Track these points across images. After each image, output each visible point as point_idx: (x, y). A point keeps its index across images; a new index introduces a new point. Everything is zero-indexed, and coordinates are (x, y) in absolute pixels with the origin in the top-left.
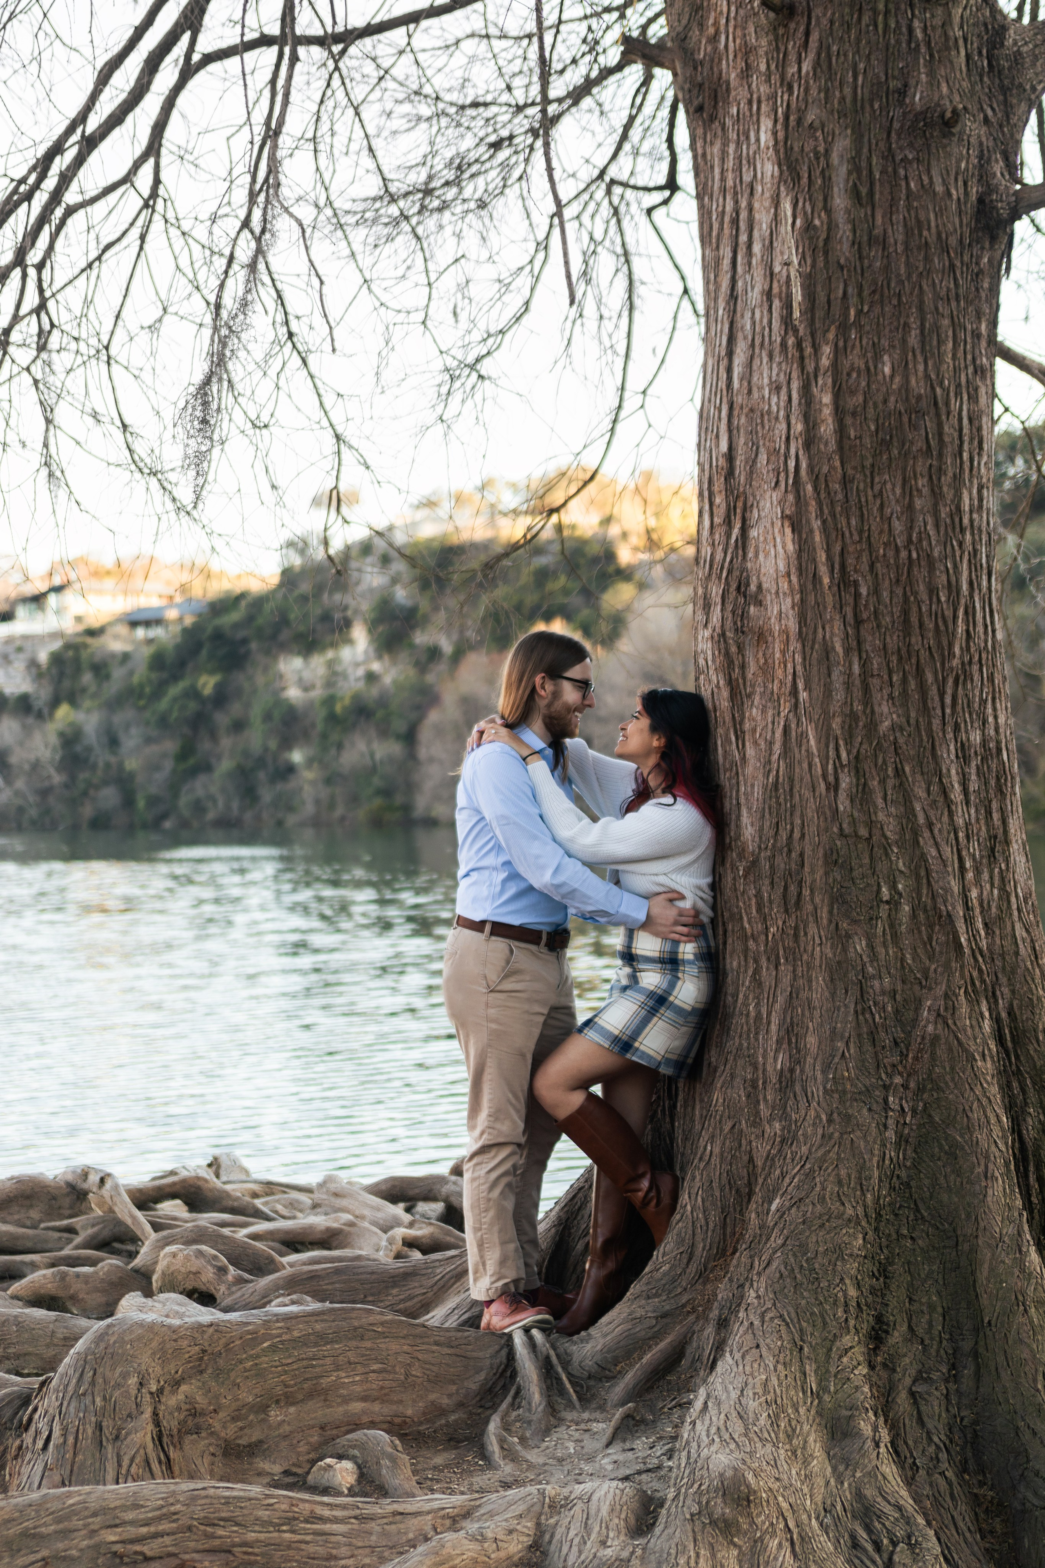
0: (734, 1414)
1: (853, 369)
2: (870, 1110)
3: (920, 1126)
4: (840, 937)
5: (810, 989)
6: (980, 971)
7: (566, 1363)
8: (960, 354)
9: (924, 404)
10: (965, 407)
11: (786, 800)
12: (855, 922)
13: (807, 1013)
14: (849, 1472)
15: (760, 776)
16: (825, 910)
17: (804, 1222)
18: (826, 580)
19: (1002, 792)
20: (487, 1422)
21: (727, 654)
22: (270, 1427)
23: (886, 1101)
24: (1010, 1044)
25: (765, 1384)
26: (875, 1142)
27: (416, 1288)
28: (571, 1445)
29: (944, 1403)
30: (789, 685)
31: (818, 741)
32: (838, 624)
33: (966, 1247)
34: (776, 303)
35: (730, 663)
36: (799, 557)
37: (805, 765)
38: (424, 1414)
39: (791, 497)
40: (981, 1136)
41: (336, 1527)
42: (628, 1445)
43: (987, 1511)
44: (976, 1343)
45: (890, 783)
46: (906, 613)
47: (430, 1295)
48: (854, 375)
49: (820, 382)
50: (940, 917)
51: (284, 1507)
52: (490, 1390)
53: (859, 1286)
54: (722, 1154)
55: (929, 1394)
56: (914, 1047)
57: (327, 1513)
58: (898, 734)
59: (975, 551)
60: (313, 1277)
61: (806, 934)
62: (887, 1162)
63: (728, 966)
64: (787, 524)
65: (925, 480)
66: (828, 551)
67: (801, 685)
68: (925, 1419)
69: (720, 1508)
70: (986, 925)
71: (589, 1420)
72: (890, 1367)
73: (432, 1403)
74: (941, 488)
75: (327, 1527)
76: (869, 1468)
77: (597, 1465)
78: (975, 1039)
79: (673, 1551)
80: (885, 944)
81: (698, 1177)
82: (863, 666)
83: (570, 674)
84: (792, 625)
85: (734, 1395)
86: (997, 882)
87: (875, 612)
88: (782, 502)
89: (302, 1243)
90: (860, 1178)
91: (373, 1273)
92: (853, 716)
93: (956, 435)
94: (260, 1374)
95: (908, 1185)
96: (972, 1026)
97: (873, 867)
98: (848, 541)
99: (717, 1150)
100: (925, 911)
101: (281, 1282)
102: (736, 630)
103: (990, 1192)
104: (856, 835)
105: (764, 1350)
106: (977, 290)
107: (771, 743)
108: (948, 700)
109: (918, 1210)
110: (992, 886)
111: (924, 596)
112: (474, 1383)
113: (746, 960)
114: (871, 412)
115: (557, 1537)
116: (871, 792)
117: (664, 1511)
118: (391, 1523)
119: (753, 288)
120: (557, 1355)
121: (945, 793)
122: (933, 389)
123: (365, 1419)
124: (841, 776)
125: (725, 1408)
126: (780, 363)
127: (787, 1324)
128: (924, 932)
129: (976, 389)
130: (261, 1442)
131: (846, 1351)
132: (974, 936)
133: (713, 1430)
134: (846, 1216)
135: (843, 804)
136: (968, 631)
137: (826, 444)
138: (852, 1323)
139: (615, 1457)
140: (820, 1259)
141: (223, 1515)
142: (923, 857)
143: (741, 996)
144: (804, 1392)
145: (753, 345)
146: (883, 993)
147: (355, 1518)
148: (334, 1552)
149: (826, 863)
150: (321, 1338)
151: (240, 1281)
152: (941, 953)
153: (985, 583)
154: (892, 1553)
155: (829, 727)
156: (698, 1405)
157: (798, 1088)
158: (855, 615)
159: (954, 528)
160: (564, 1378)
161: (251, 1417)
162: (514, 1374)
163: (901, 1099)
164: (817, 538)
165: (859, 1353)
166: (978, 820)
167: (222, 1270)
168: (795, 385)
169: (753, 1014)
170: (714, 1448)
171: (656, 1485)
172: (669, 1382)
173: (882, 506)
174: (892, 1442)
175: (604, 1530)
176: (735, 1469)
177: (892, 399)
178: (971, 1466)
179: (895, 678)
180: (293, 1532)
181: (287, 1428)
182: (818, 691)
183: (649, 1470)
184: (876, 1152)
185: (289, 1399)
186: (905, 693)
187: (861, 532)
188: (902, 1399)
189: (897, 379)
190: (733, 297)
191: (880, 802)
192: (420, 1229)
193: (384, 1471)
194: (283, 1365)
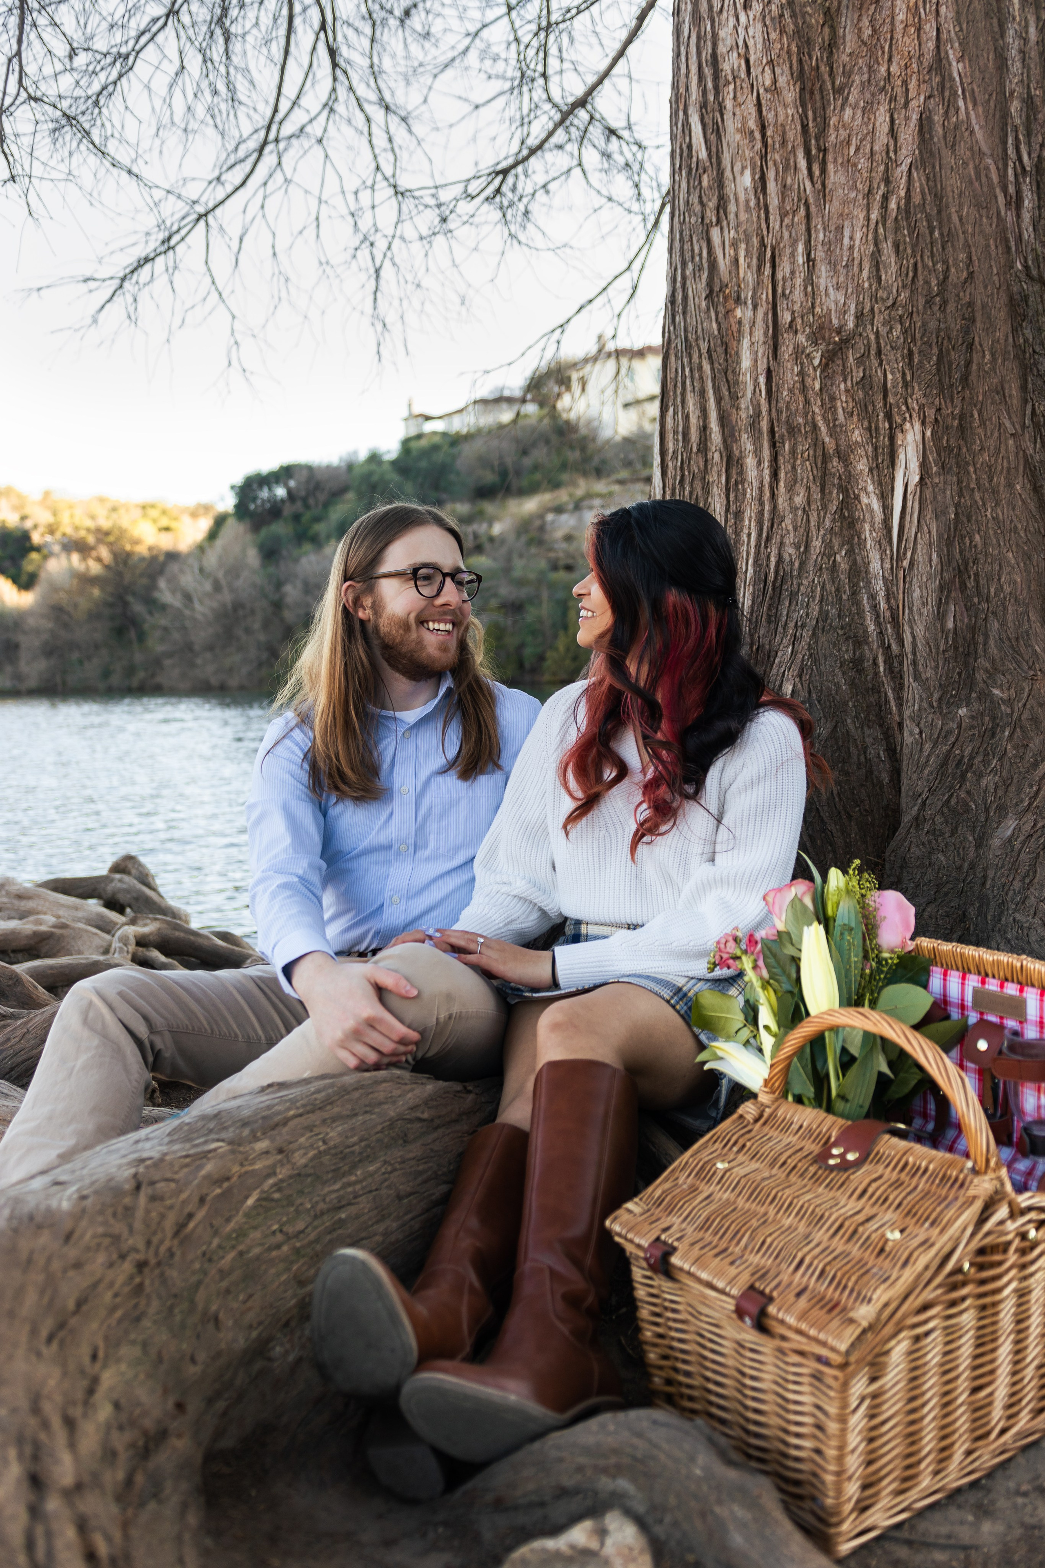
67: (952, 54)
155: (1006, 113)
182: (984, 61)
192: (145, 925)
193: (737, 1539)
194: (289, 1238)
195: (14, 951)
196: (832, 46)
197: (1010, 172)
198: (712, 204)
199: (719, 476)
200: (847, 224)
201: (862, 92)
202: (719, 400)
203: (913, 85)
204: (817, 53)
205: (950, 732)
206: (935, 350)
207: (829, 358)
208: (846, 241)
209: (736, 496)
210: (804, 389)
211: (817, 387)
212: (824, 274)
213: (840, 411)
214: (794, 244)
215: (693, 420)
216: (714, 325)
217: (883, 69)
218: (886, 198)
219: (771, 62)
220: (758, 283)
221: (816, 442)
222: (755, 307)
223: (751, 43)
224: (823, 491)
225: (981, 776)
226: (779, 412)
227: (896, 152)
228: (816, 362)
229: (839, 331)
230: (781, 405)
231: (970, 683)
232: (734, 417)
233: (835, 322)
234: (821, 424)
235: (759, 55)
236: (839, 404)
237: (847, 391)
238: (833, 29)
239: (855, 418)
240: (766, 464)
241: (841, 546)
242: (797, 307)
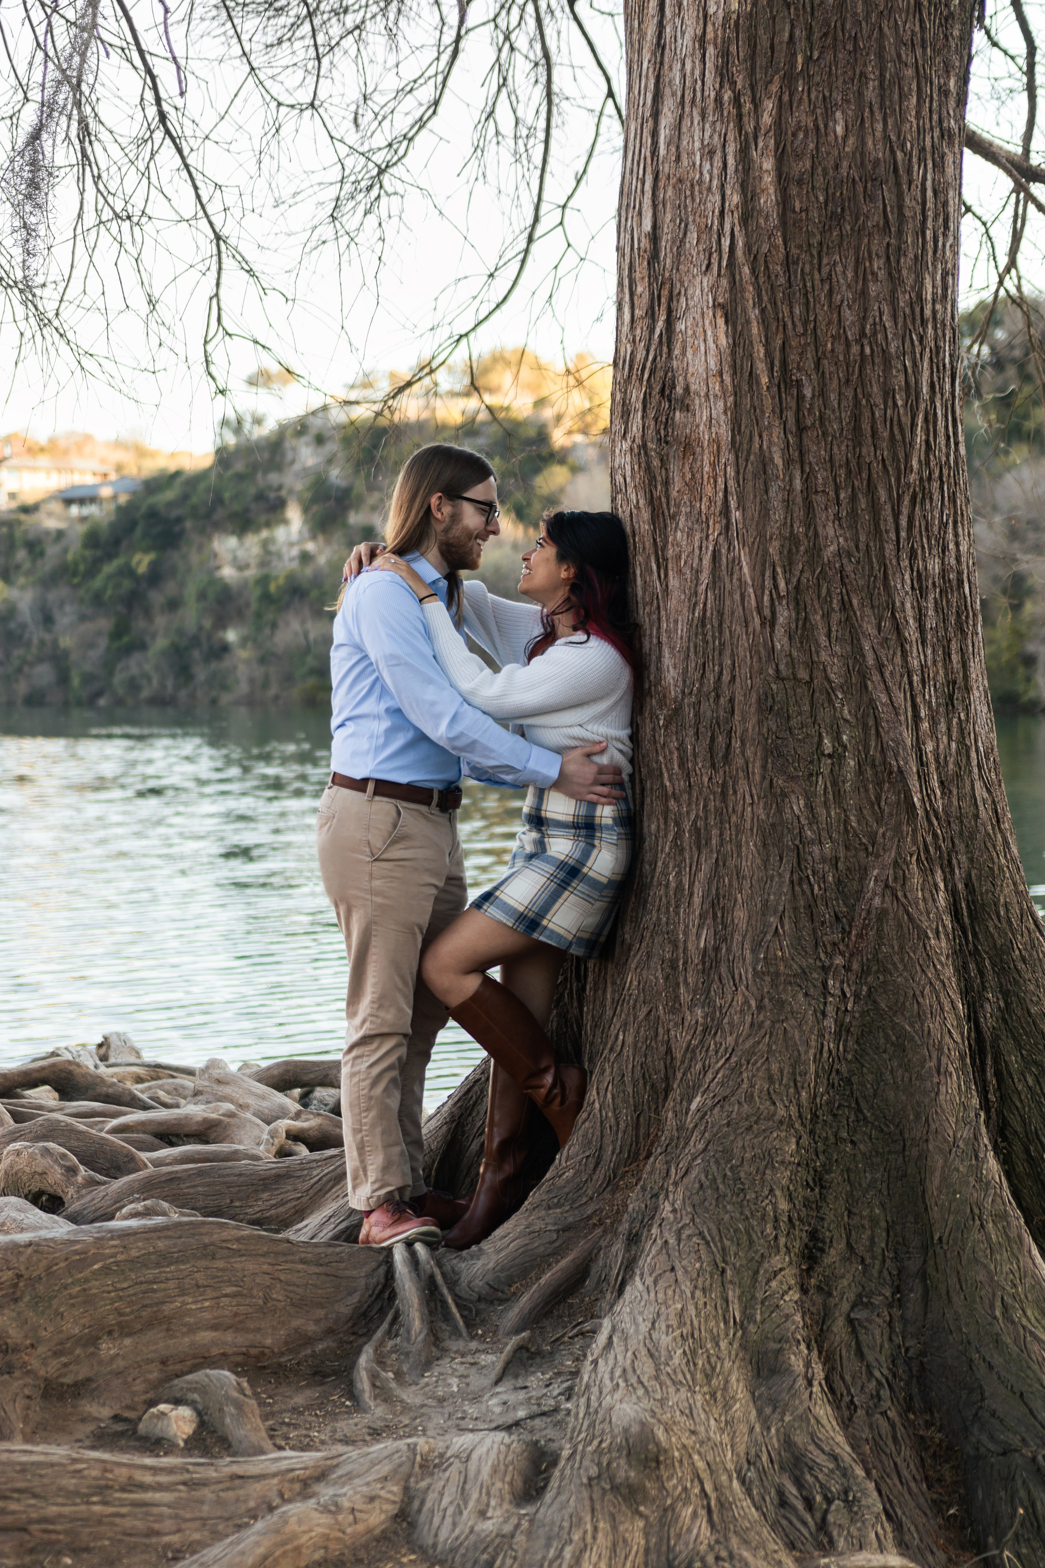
0: (644, 1352)
1: (800, 128)
2: (806, 995)
3: (863, 1014)
4: (774, 795)
5: (739, 855)
6: (935, 835)
7: (452, 1282)
8: (925, 112)
9: (881, 170)
10: (929, 177)
11: (713, 636)
12: (792, 778)
13: (735, 884)
14: (776, 1416)
15: (685, 610)
16: (758, 764)
17: (728, 1124)
18: (764, 380)
19: (962, 631)
20: (358, 1352)
21: (648, 469)
22: (100, 1363)
23: (825, 984)
24: (966, 920)
25: (681, 1314)
26: (811, 1032)
27: (290, 1192)
28: (454, 1381)
29: (887, 1330)
30: (719, 503)
31: (753, 569)
32: (777, 433)
33: (915, 1152)
34: (711, 51)
35: (652, 479)
36: (733, 353)
37: (737, 597)
38: (286, 1343)
39: (724, 282)
40: (933, 1026)
41: (158, 1496)
42: (520, 1383)
43: (934, 1456)
44: (925, 1262)
45: (835, 617)
46: (856, 418)
47: (304, 1200)
48: (801, 135)
49: (761, 144)
50: (891, 773)
51: (95, 1473)
52: (365, 1314)
53: (791, 1199)
54: (635, 1044)
55: (869, 1321)
56: (858, 922)
57: (148, 1479)
58: (845, 561)
59: (937, 347)
60: (173, 1179)
61: (735, 792)
62: (825, 1055)
63: (646, 830)
64: (719, 313)
65: (882, 261)
66: (767, 345)
67: (733, 504)
68: (865, 1350)
69: (624, 1471)
70: (942, 783)
71: (477, 1351)
72: (825, 1290)
73: (296, 1330)
74: (899, 271)
75: (149, 1496)
76: (800, 1410)
77: (483, 1407)
78: (928, 913)
79: (566, 1524)
80: (826, 804)
81: (608, 1071)
82: (806, 481)
83: (469, 494)
84: (724, 432)
85: (644, 1327)
86: (955, 735)
87: (821, 417)
88: (714, 288)
89: (177, 1136)
90: (794, 1073)
91: (240, 1175)
92: (793, 539)
93: (918, 209)
94: (89, 1300)
95: (849, 1082)
96: (924, 899)
97: (813, 715)
98: (790, 333)
99: (630, 1040)
100: (874, 766)
101: (136, 1185)
102: (659, 440)
103: (943, 1089)
104: (795, 678)
105: (680, 1273)
106: (946, 37)
107: (698, 572)
108: (904, 522)
109: (859, 1110)
110: (950, 738)
111: (879, 400)
112: (345, 1307)
113: (666, 823)
114: (819, 181)
115: (428, 1504)
116: (813, 627)
117: (557, 1473)
118: (228, 1489)
119: (683, 33)
120: (443, 1274)
121: (898, 630)
122: (893, 152)
123: (215, 1351)
124: (779, 608)
125: (633, 1344)
126: (714, 123)
127: (708, 1243)
128: (871, 791)
129: (943, 156)
130: (89, 1380)
131: (776, 1274)
132: (928, 796)
133: (618, 1373)
134: (777, 1118)
135: (781, 642)
136: (927, 442)
137: (767, 218)
138: (782, 1241)
139: (504, 1397)
140: (746, 1167)
141: (18, 1485)
142: (872, 704)
143: (660, 864)
144: (726, 1322)
145: (682, 103)
146: (824, 860)
147: (184, 1483)
148: (157, 1526)
149: (760, 710)
150: (164, 1259)
151: (91, 1183)
152: (891, 814)
153: (948, 387)
154: (826, 1512)
155: (766, 552)
156: (602, 1338)
157: (723, 970)
158: (798, 421)
159: (914, 319)
160: (450, 1301)
161: (78, 1351)
162: (393, 1296)
163: (842, 982)
164: (755, 331)
165: (790, 1276)
166: (935, 662)
167: (72, 1171)
168: (731, 148)
169: (673, 885)
170: (617, 1396)
171: (550, 1433)
172: (571, 1306)
173: (831, 291)
174: (827, 1378)
175: (484, 1497)
176: (643, 1424)
177: (845, 164)
178: (917, 1404)
179: (842, 496)
180: (105, 1503)
181: (121, 1363)
182: (753, 509)
183: (544, 1414)
184: (813, 1043)
185: (125, 1330)
186: (853, 513)
187: (805, 323)
188: (839, 1326)
189: (851, 141)
190: (660, 46)
191: (823, 640)
192: (307, 1120)
193: (228, 1420)
194: (117, 1290)
195: (187, 1136)
196: (667, 483)
197: (766, 598)
201: (686, 520)
203: (712, 523)
204: (659, 487)
217: (697, 506)
218: (694, 607)
219: (636, 486)
227: (701, 572)
238: (667, 471)
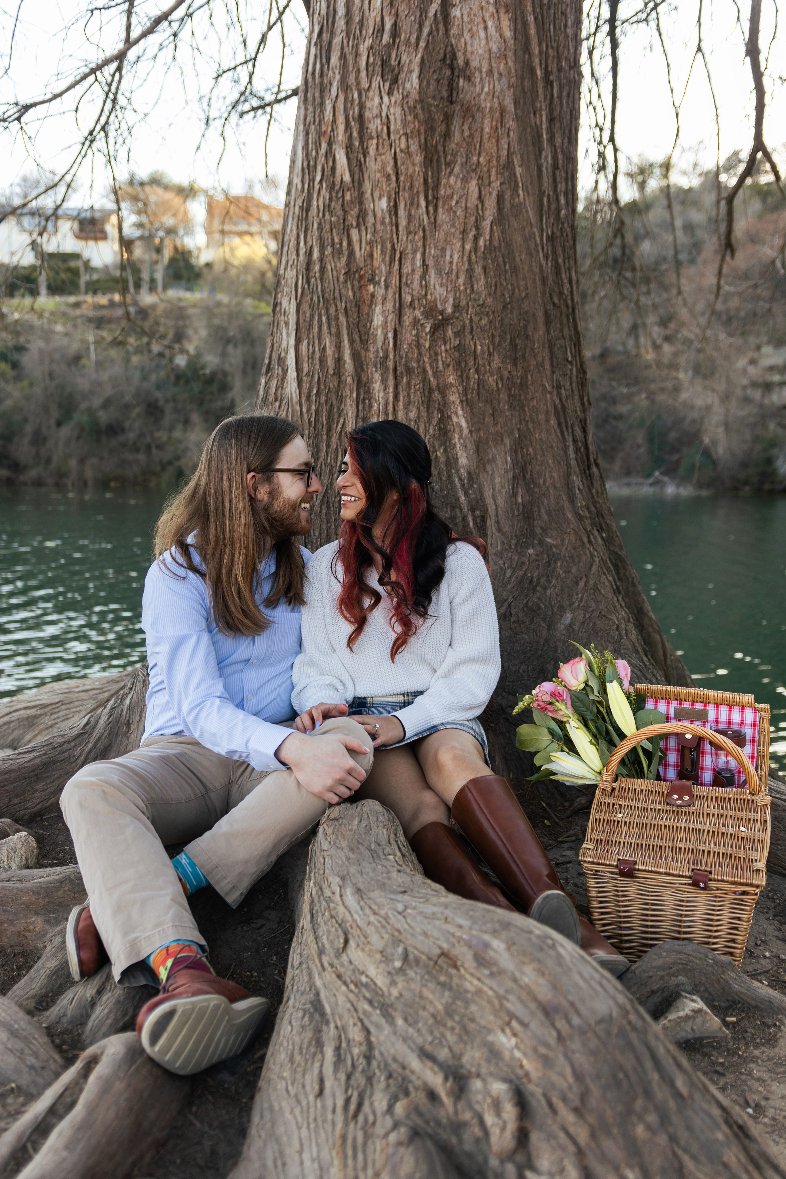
21: (426, 121)
30: (501, 159)
35: (431, 129)
64: (502, 11)
67: (516, 161)
83: (281, 465)
84: (508, 104)
164: (532, 31)
198: (354, 212)
199: (351, 393)
200: (448, 247)
201: (461, 168)
202: (352, 343)
203: (493, 172)
204: (437, 137)
205: (523, 563)
206: (508, 336)
207: (435, 328)
208: (448, 258)
209: (364, 408)
210: (418, 345)
211: (427, 345)
212: (433, 275)
213: (440, 363)
214: (414, 252)
215: (330, 352)
216: (350, 293)
217: (475, 159)
218: (476, 238)
219: (406, 134)
220: (390, 273)
221: (425, 380)
222: (387, 288)
223: (392, 118)
224: (428, 411)
225: (546, 589)
226: (401, 358)
227: (482, 210)
228: (428, 330)
229: (442, 313)
230: (403, 353)
231: (532, 534)
232: (363, 355)
233: (439, 306)
234: (428, 369)
235: (398, 127)
236: (440, 358)
237: (446, 351)
238: (448, 126)
239: (451, 368)
240: (391, 390)
241: (440, 446)
242: (415, 293)
